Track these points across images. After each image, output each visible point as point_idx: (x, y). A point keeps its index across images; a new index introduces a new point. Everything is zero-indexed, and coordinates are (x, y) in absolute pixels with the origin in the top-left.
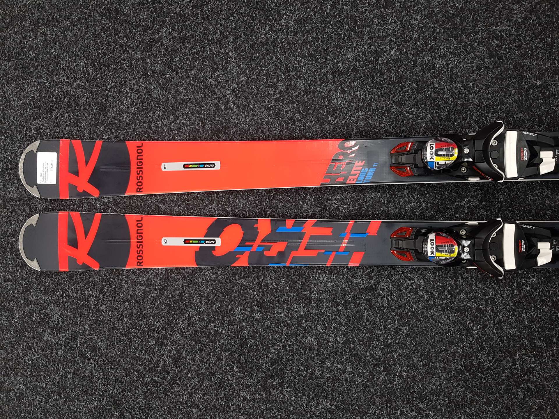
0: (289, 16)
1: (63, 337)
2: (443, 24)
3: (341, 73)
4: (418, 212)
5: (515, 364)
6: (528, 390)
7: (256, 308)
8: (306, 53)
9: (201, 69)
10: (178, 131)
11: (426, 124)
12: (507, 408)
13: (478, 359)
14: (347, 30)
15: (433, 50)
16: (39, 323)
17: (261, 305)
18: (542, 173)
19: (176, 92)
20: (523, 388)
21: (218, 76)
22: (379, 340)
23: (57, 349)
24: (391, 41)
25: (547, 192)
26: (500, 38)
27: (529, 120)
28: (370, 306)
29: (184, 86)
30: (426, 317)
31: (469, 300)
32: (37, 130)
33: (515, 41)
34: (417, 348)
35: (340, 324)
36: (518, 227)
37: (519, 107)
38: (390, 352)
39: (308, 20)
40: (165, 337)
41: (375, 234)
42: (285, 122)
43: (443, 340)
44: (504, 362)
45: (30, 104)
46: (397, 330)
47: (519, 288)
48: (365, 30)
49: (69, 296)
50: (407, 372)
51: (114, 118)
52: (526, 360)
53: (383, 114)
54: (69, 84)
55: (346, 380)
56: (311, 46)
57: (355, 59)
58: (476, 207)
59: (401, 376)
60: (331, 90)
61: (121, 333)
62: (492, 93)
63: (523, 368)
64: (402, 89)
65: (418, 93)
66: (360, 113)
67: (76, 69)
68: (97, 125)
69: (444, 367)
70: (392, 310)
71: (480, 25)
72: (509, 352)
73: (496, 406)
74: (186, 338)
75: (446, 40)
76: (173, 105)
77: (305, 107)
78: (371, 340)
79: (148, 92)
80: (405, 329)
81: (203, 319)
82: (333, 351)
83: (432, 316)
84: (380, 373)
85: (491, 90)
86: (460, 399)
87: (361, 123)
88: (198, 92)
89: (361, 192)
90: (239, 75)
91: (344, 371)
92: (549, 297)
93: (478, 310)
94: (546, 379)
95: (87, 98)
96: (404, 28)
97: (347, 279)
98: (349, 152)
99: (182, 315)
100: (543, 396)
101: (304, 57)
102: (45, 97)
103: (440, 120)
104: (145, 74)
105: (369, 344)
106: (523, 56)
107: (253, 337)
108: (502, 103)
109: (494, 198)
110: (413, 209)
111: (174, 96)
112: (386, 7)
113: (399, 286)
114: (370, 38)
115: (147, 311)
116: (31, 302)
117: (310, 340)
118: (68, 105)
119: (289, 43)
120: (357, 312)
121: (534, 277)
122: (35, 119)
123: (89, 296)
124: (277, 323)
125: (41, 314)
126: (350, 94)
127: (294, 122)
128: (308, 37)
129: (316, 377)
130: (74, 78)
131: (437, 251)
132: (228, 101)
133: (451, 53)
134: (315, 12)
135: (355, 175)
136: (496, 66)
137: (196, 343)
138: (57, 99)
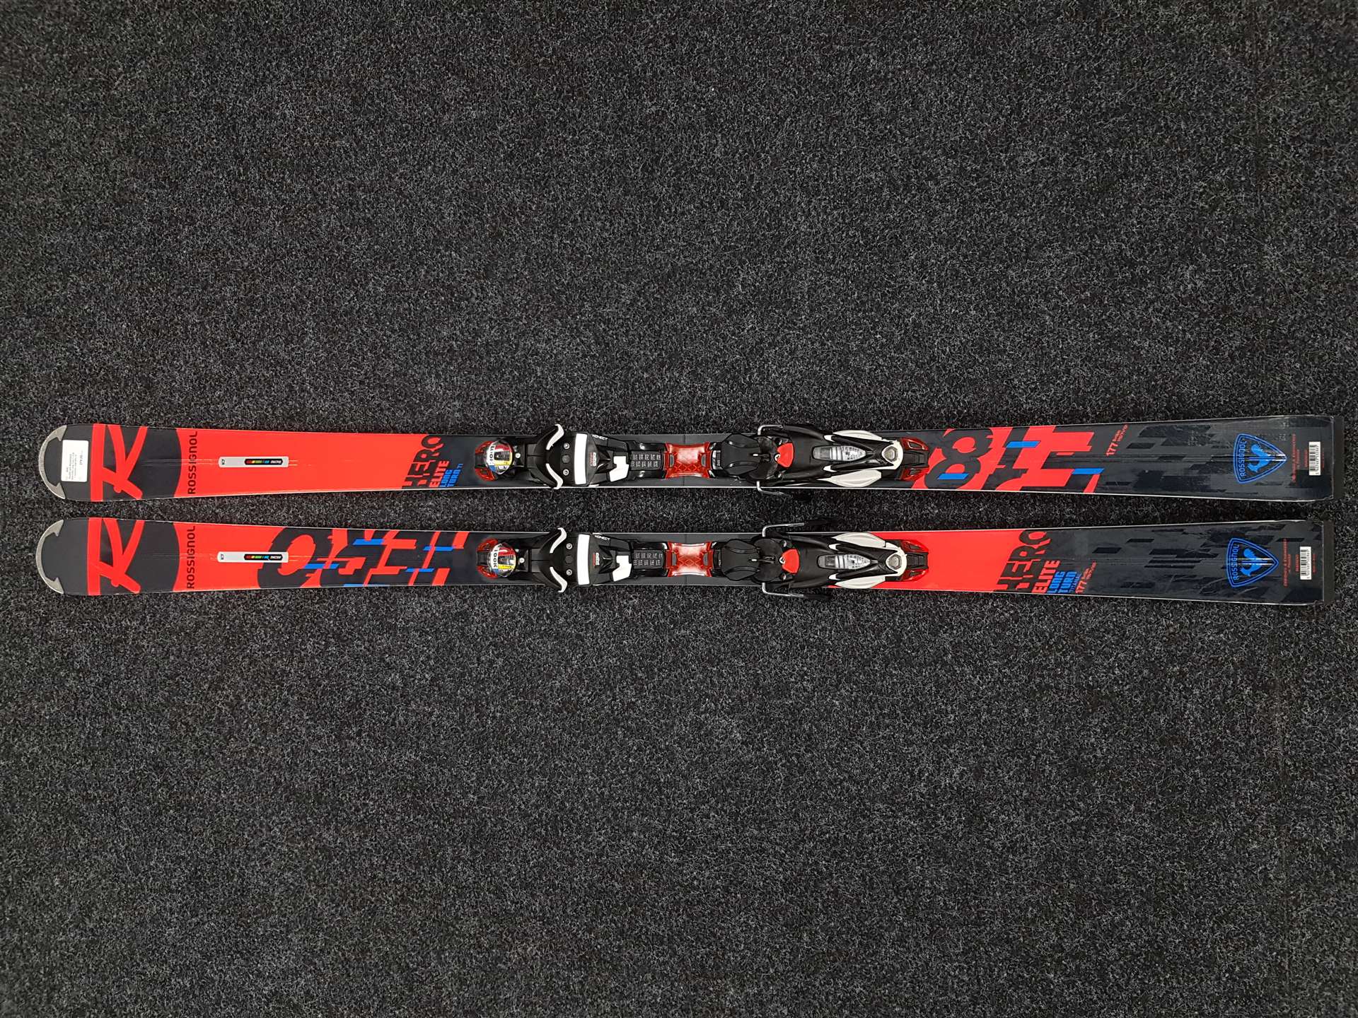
0: (377, 281)
1: (91, 682)
2: (547, 302)
3: (436, 354)
4: (517, 522)
5: (615, 699)
6: (628, 728)
7: (332, 640)
8: (396, 327)
9: (271, 340)
10: (243, 417)
11: (528, 419)
12: (606, 750)
13: (577, 694)
14: (443, 303)
15: (536, 332)
16: (61, 664)
17: (338, 637)
18: (612, 479)
19: (241, 367)
20: (623, 727)
21: (293, 349)
22: (471, 676)
23: (83, 698)
24: (491, 319)
25: (651, 501)
26: (607, 322)
27: (635, 419)
28: (463, 634)
29: (251, 360)
30: (522, 647)
31: (569, 625)
32: (64, 410)
33: (622, 326)
34: (512, 684)
35: (429, 658)
36: (592, 538)
37: (625, 402)
38: (483, 689)
39: (399, 287)
40: (221, 680)
41: (461, 547)
42: (370, 410)
43: (540, 672)
44: (604, 697)
45: (55, 377)
46: (491, 662)
47: (620, 610)
48: (463, 304)
49: (101, 629)
50: (502, 712)
51: (163, 398)
52: (627, 694)
53: (482, 405)
54: (107, 352)
55: (433, 724)
56: (402, 319)
57: (451, 338)
58: (578, 517)
59: (494, 717)
60: (424, 374)
61: (166, 675)
62: (598, 386)
63: (623, 704)
64: (502, 376)
65: (520, 381)
66: (456, 403)
67: (117, 333)
68: (141, 406)
69: (541, 705)
70: (487, 639)
71: (587, 305)
72: (610, 685)
73: (594, 749)
74: (247, 679)
75: (551, 321)
76: (236, 383)
77: (395, 393)
78: (463, 675)
79: (206, 366)
80: (500, 662)
81: (268, 656)
82: (420, 690)
83: (528, 645)
84: (472, 715)
85: (597, 381)
86: (556, 741)
87: (457, 415)
88: (267, 368)
89: (456, 497)
90: (317, 349)
91: (431, 714)
92: (651, 620)
93: (578, 636)
94: (647, 715)
95: (130, 371)
96: (506, 304)
97: (439, 603)
98: (433, 450)
99: (243, 651)
100: (642, 734)
101: (393, 331)
102: (75, 367)
103: (543, 415)
104: (203, 343)
105: (460, 681)
106: (630, 343)
107: (328, 676)
108: (607, 397)
109: (597, 507)
110: (513, 518)
111: (238, 373)
112: (486, 278)
113: (495, 610)
114: (468, 314)
115: (199, 647)
116: (51, 637)
117: (395, 678)
118: (105, 380)
119: (376, 314)
120: (449, 642)
121: (636, 597)
122: (61, 396)
123: (127, 628)
124: (356, 658)
125: (64, 652)
126: (446, 379)
127: (382, 410)
128: (398, 308)
129: (400, 723)
130: (113, 344)
131: (499, 562)
132: (304, 381)
133: (555, 337)
134: (408, 278)
135: (438, 477)
136: (603, 355)
137: (259, 685)
138: (90, 370)
